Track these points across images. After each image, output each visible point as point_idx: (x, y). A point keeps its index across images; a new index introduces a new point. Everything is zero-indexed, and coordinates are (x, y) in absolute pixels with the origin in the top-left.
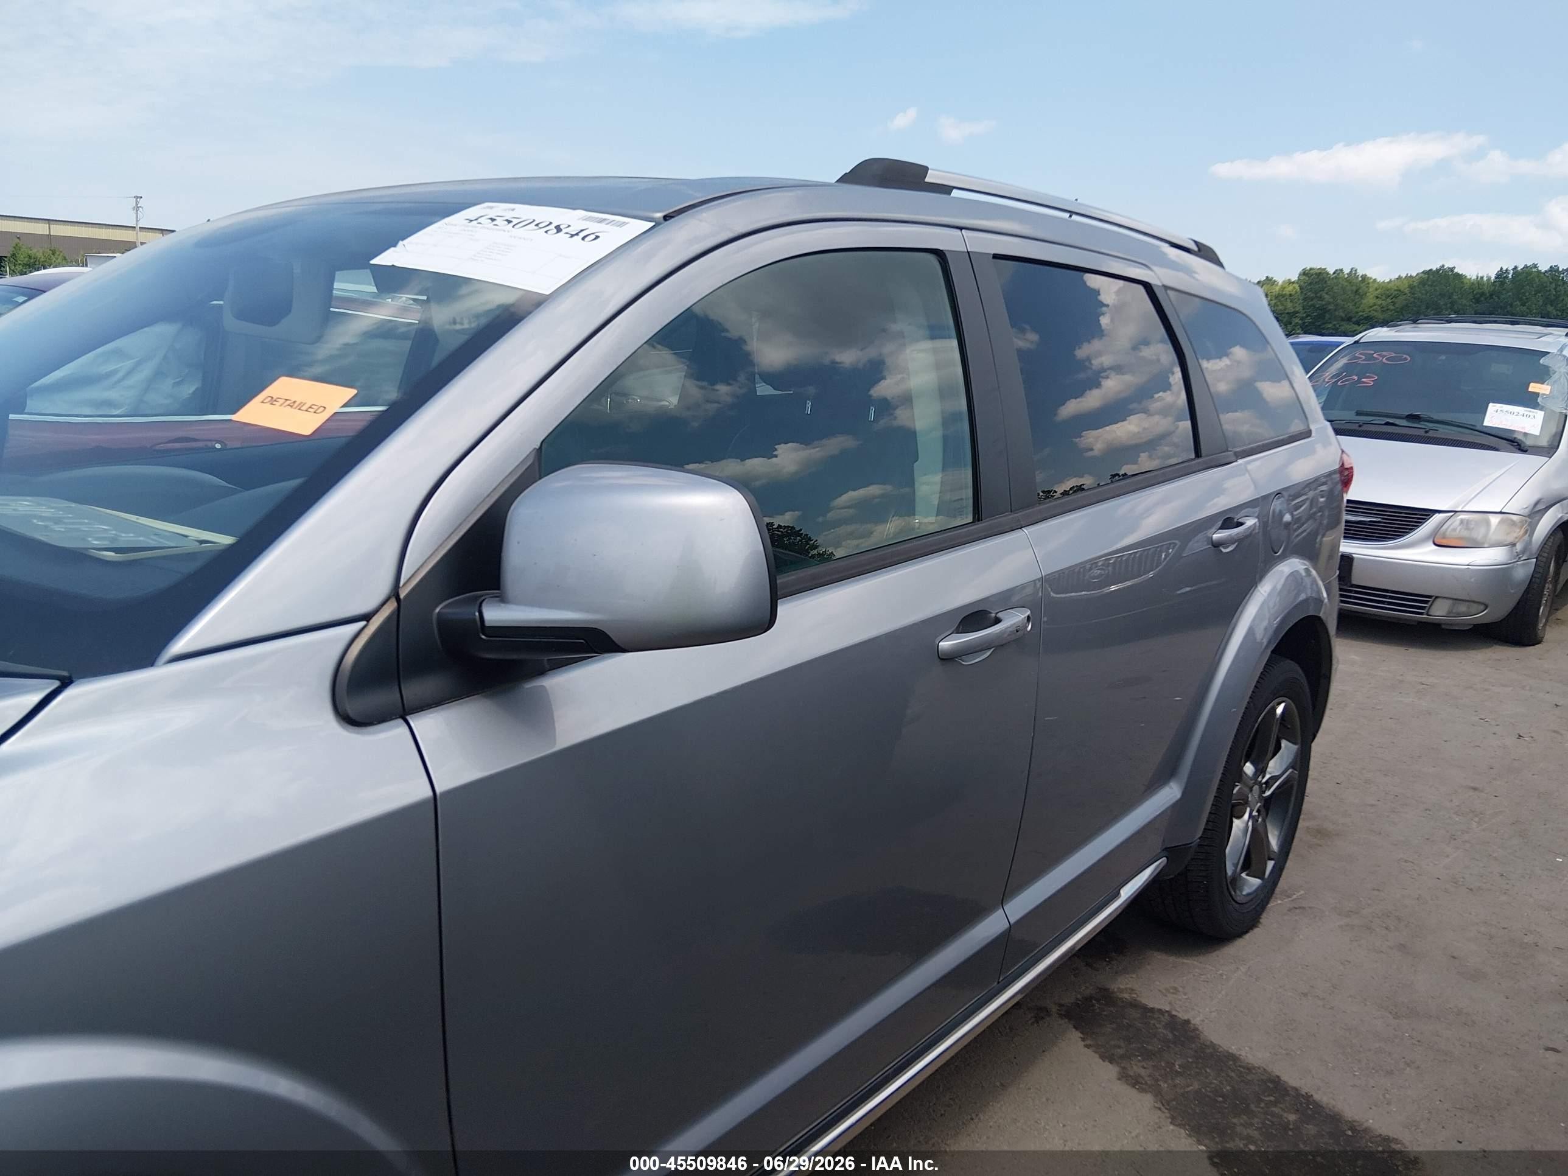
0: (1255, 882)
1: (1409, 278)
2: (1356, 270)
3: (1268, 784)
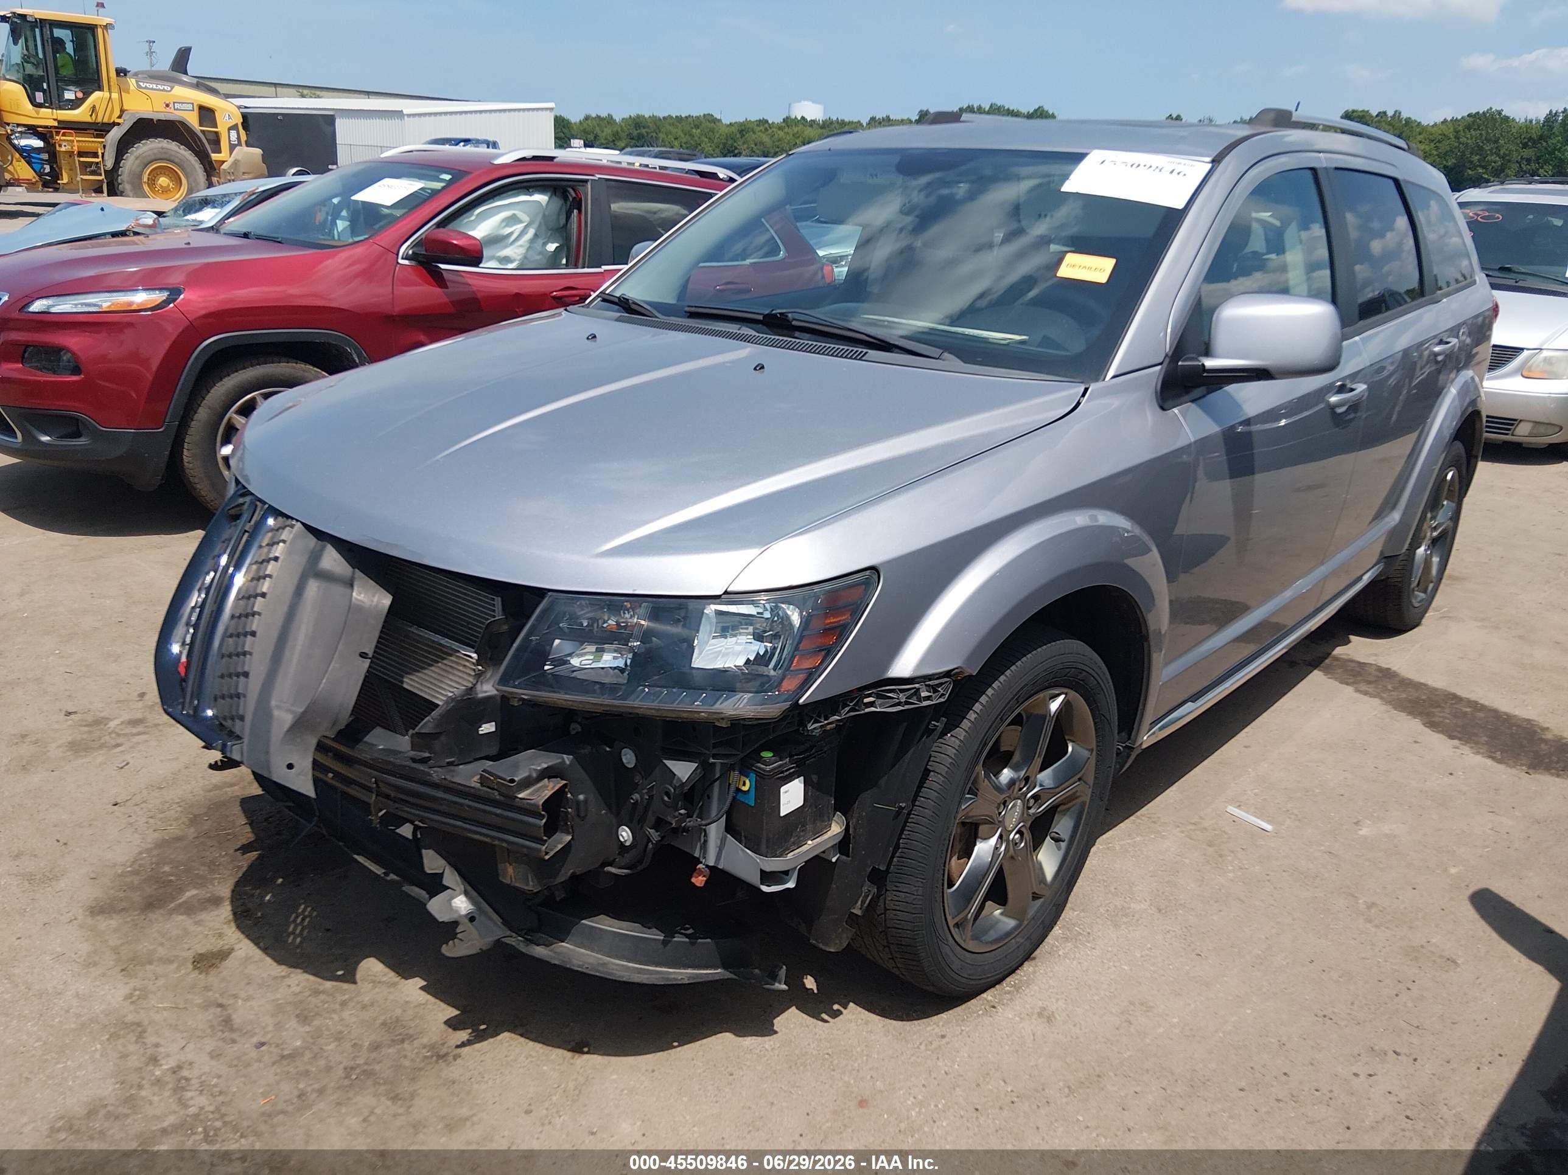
0: (1422, 595)
1: (1454, 121)
2: (1400, 113)
3: (1435, 528)
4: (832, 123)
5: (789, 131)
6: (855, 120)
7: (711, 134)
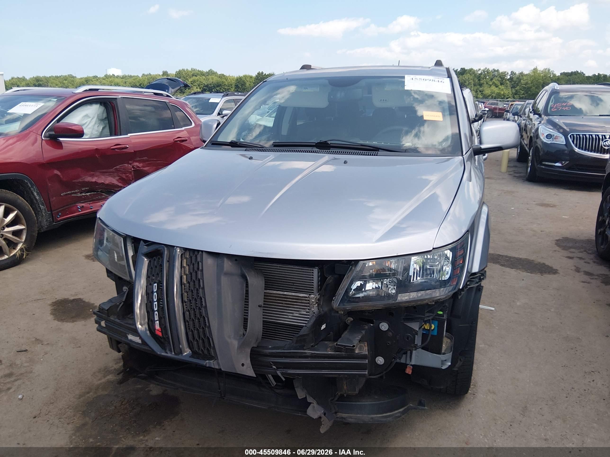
4: (126, 76)
5: (108, 80)
6: (136, 75)
7: (72, 82)
